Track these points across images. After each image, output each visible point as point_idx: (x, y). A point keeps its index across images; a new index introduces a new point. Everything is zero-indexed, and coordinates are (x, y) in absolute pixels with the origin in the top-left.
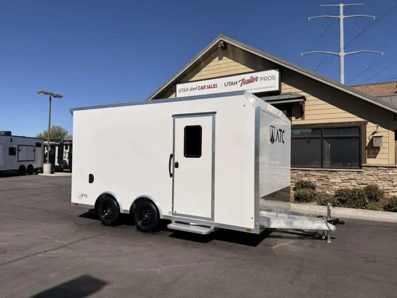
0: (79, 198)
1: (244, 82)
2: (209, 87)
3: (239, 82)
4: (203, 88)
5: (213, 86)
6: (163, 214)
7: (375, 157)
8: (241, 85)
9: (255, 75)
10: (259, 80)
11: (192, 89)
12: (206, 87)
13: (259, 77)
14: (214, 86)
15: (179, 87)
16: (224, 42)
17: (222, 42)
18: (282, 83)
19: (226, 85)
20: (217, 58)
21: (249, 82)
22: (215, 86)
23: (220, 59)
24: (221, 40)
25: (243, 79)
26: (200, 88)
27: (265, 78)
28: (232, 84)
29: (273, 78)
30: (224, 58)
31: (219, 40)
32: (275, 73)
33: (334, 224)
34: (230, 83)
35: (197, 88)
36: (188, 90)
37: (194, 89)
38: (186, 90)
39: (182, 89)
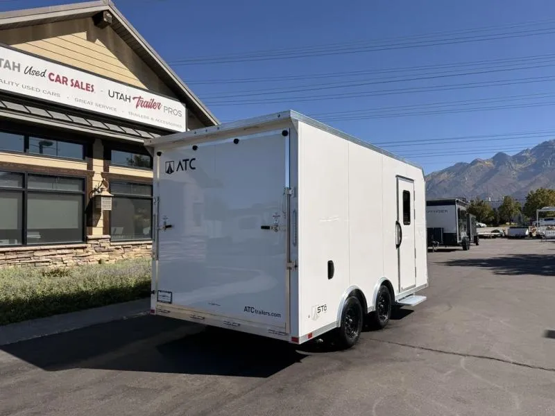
1: (141, 103)
2: (76, 85)
3: (134, 98)
4: (62, 80)
5: (84, 86)
8: (137, 106)
9: (156, 98)
11: (30, 71)
12: (69, 83)
13: (162, 104)
14: (87, 87)
17: (108, 15)
19: (112, 95)
20: (84, 35)
21: (149, 105)
22: (89, 88)
23: (89, 39)
24: (108, 11)
25: (140, 97)
26: (54, 78)
27: (170, 110)
28: (122, 97)
29: (179, 113)
30: (98, 41)
31: (105, 8)
34: (119, 95)
35: (47, 74)
36: (19, 67)
37: (37, 73)
38: (14, 67)
39: (1, 59)
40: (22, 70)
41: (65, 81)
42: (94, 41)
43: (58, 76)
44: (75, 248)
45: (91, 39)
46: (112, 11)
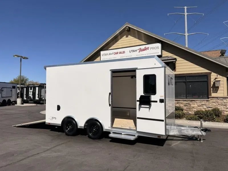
0: (51, 120)
1: (141, 50)
2: (120, 53)
3: (138, 50)
4: (117, 53)
5: (122, 53)
6: (105, 128)
7: (217, 92)
8: (139, 52)
9: (147, 46)
10: (149, 49)
11: (110, 54)
12: (119, 53)
13: (150, 47)
15: (102, 53)
16: (129, 27)
18: (163, 51)
19: (130, 52)
20: (125, 36)
21: (144, 50)
22: (124, 52)
24: (127, 26)
25: (140, 48)
26: (115, 53)
27: (153, 48)
28: (134, 51)
29: (158, 48)
30: (129, 36)
31: (126, 26)
32: (159, 45)
33: (205, 132)
34: (133, 51)
35: (113, 53)
39: (104, 54)
40: (108, 54)
45: (127, 37)
46: (128, 25)
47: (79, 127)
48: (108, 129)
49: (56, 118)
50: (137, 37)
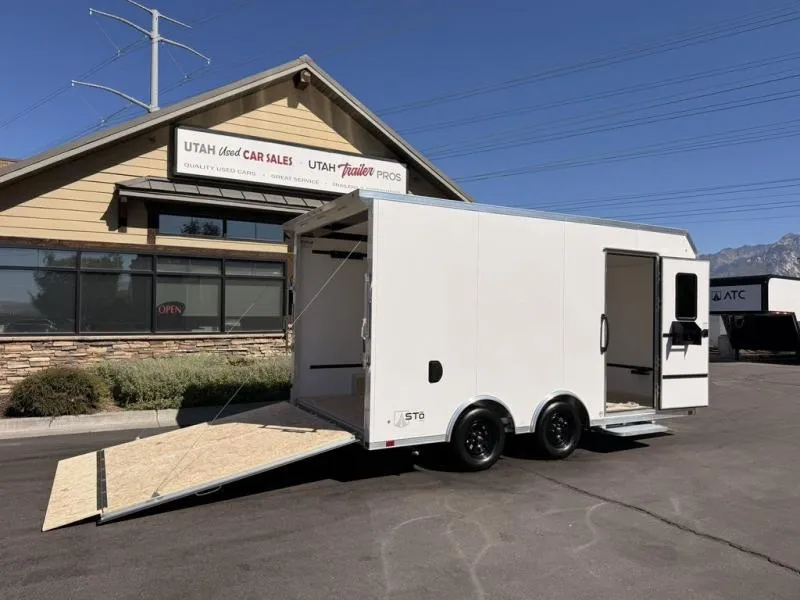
0: (398, 425)
1: (348, 171)
2: (273, 159)
3: (339, 166)
4: (257, 157)
5: (281, 160)
8: (343, 175)
9: (369, 163)
10: (375, 174)
11: (225, 152)
12: (265, 158)
13: (376, 169)
14: (285, 160)
16: (312, 75)
17: (306, 74)
19: (312, 165)
20: (284, 102)
21: (358, 172)
22: (287, 161)
24: (306, 69)
25: (348, 164)
26: (248, 154)
27: (385, 174)
28: (325, 167)
29: (397, 177)
30: (300, 106)
31: (302, 67)
32: (400, 170)
34: (322, 165)
35: (241, 153)
36: (213, 150)
37: (231, 153)
38: (209, 149)
39: (196, 145)
40: (217, 151)
41: (260, 157)
42: (295, 107)
43: (253, 153)
44: (274, 338)
45: (292, 105)
46: (310, 68)
47: (518, 432)
48: (599, 418)
49: (422, 416)
50: (329, 118)
